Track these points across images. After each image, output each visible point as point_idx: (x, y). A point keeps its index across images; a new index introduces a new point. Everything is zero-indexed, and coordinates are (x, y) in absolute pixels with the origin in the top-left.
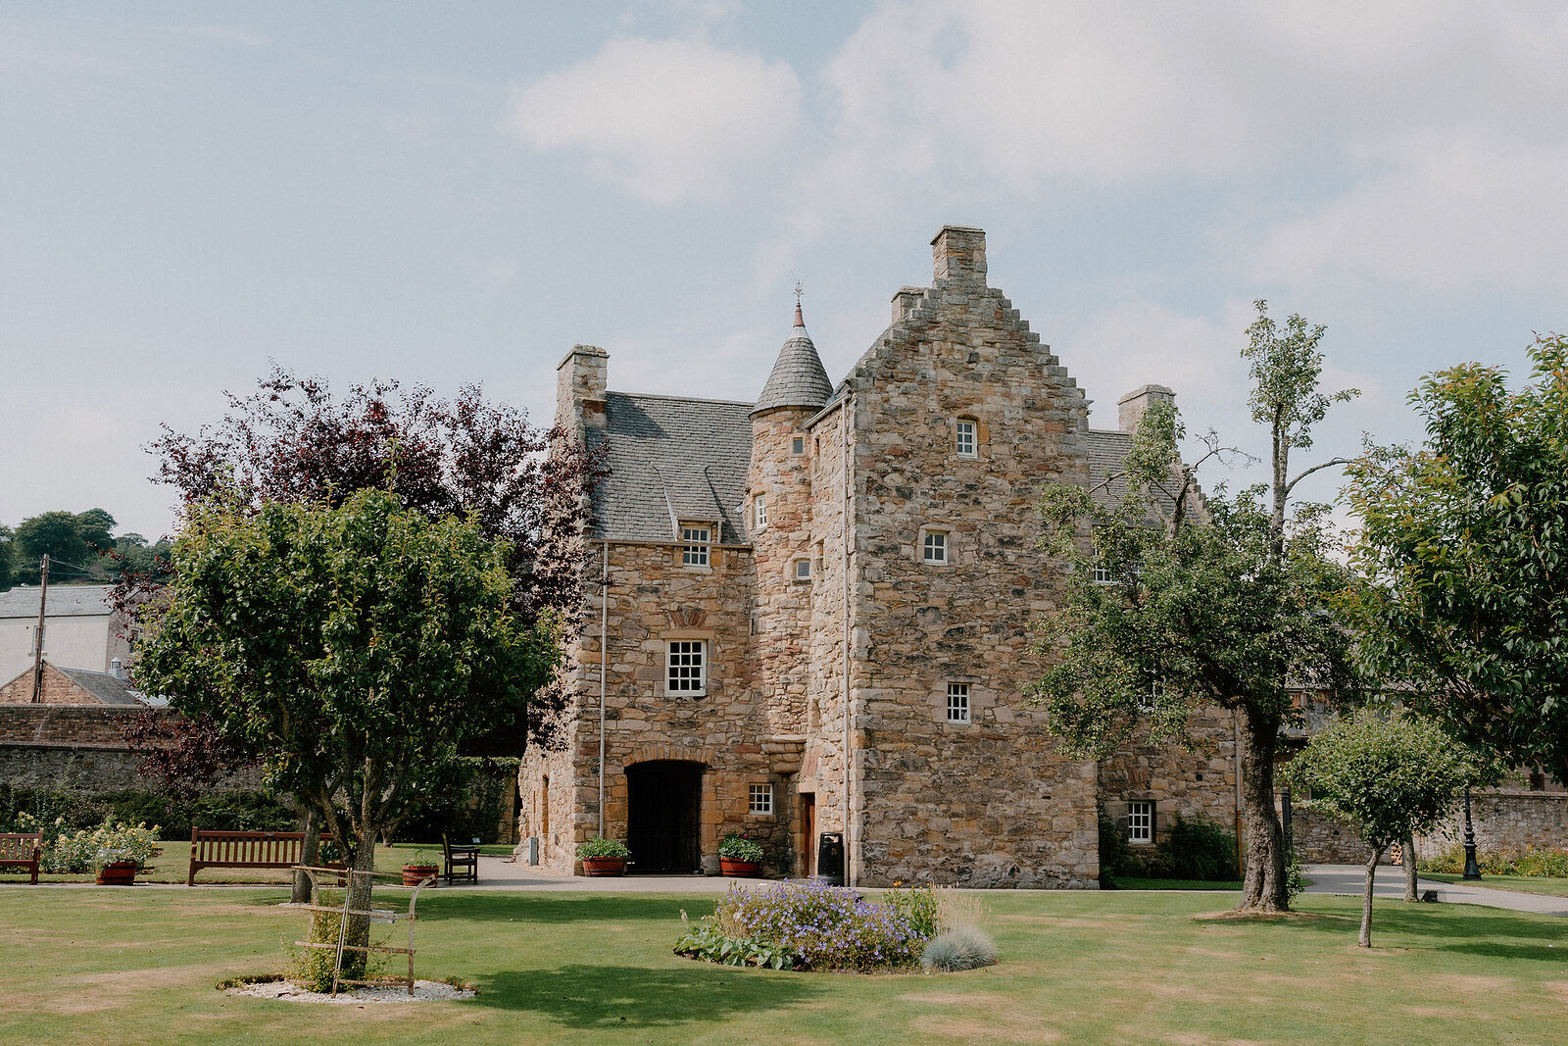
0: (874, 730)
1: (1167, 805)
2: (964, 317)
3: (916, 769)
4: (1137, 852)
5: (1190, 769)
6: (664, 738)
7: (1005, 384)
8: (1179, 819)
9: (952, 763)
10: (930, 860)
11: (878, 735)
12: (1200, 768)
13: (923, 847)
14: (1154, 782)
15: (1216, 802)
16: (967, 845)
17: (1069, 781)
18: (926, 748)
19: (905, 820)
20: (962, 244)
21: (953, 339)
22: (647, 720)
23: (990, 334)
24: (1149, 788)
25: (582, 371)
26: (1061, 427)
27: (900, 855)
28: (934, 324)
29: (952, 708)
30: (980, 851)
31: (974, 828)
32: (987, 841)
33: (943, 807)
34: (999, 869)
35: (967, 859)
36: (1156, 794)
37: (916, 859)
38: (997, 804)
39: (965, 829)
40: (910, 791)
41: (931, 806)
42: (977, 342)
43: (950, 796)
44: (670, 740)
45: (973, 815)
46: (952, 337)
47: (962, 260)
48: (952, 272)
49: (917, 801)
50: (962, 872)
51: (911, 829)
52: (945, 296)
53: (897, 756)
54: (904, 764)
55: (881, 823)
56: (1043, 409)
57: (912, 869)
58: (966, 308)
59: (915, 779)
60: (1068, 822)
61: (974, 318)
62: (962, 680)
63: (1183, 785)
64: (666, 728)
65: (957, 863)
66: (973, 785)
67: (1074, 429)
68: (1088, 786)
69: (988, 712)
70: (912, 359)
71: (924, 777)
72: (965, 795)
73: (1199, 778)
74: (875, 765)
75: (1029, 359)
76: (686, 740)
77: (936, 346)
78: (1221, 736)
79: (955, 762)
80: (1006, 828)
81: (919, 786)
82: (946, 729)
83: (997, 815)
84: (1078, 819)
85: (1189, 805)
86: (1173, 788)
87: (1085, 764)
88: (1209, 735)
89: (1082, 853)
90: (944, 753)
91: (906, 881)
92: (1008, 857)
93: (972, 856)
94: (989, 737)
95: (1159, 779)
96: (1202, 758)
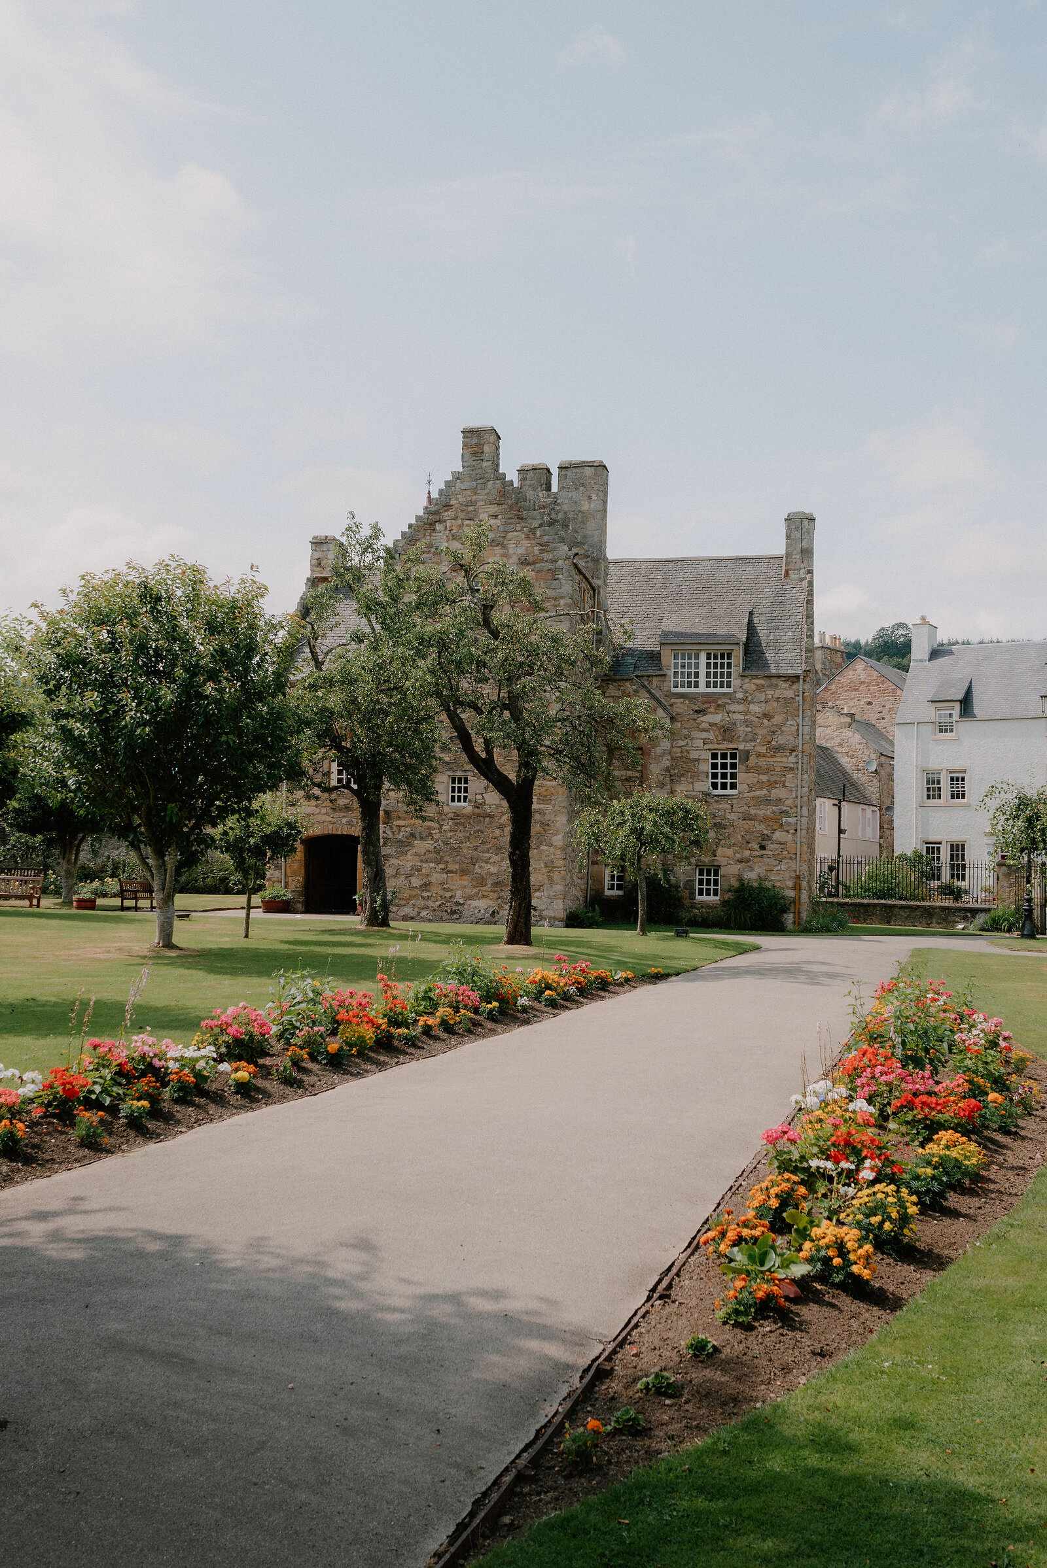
0: (392, 812)
1: (731, 871)
2: (474, 498)
3: (422, 838)
4: (702, 907)
5: (754, 841)
6: (329, 819)
7: (504, 547)
8: (740, 880)
9: (449, 835)
10: (430, 904)
11: (394, 815)
12: (763, 840)
13: (425, 894)
14: (720, 851)
15: (778, 868)
16: (459, 893)
17: (543, 847)
18: (430, 824)
19: (412, 875)
20: (475, 441)
21: (463, 517)
22: (317, 806)
23: (494, 509)
24: (715, 856)
25: (317, 555)
26: (549, 575)
27: (408, 899)
28: (448, 506)
29: (456, 794)
30: (469, 898)
31: (466, 881)
32: (475, 891)
33: (442, 866)
34: (483, 911)
35: (458, 904)
36: (720, 860)
37: (420, 902)
38: (483, 864)
39: (459, 882)
40: (416, 854)
41: (432, 865)
42: (483, 516)
43: (446, 858)
44: (333, 820)
45: (464, 872)
46: (462, 515)
47: (474, 454)
48: (465, 464)
49: (421, 861)
50: (453, 912)
51: (416, 881)
52: (459, 485)
53: (408, 829)
54: (412, 835)
55: (394, 876)
56: (534, 563)
57: (416, 909)
58: (474, 491)
59: (420, 846)
60: (540, 879)
61: (481, 497)
62: (459, 773)
63: (747, 853)
64: (330, 812)
65: (450, 906)
66: (465, 851)
67: (560, 576)
68: (559, 852)
69: (479, 797)
70: (430, 536)
71: (428, 844)
72: (458, 857)
73: (763, 847)
74: (391, 836)
75: (523, 524)
76: (344, 820)
77: (448, 524)
78: (786, 814)
79: (452, 833)
80: (490, 881)
81: (423, 851)
82: (446, 809)
83: (483, 872)
84: (549, 876)
85: (752, 869)
86: (738, 856)
87: (556, 835)
88: (774, 813)
89: (549, 901)
90: (444, 827)
91: (412, 918)
92: (491, 903)
93: (462, 901)
94: (479, 815)
95: (725, 849)
96: (765, 832)
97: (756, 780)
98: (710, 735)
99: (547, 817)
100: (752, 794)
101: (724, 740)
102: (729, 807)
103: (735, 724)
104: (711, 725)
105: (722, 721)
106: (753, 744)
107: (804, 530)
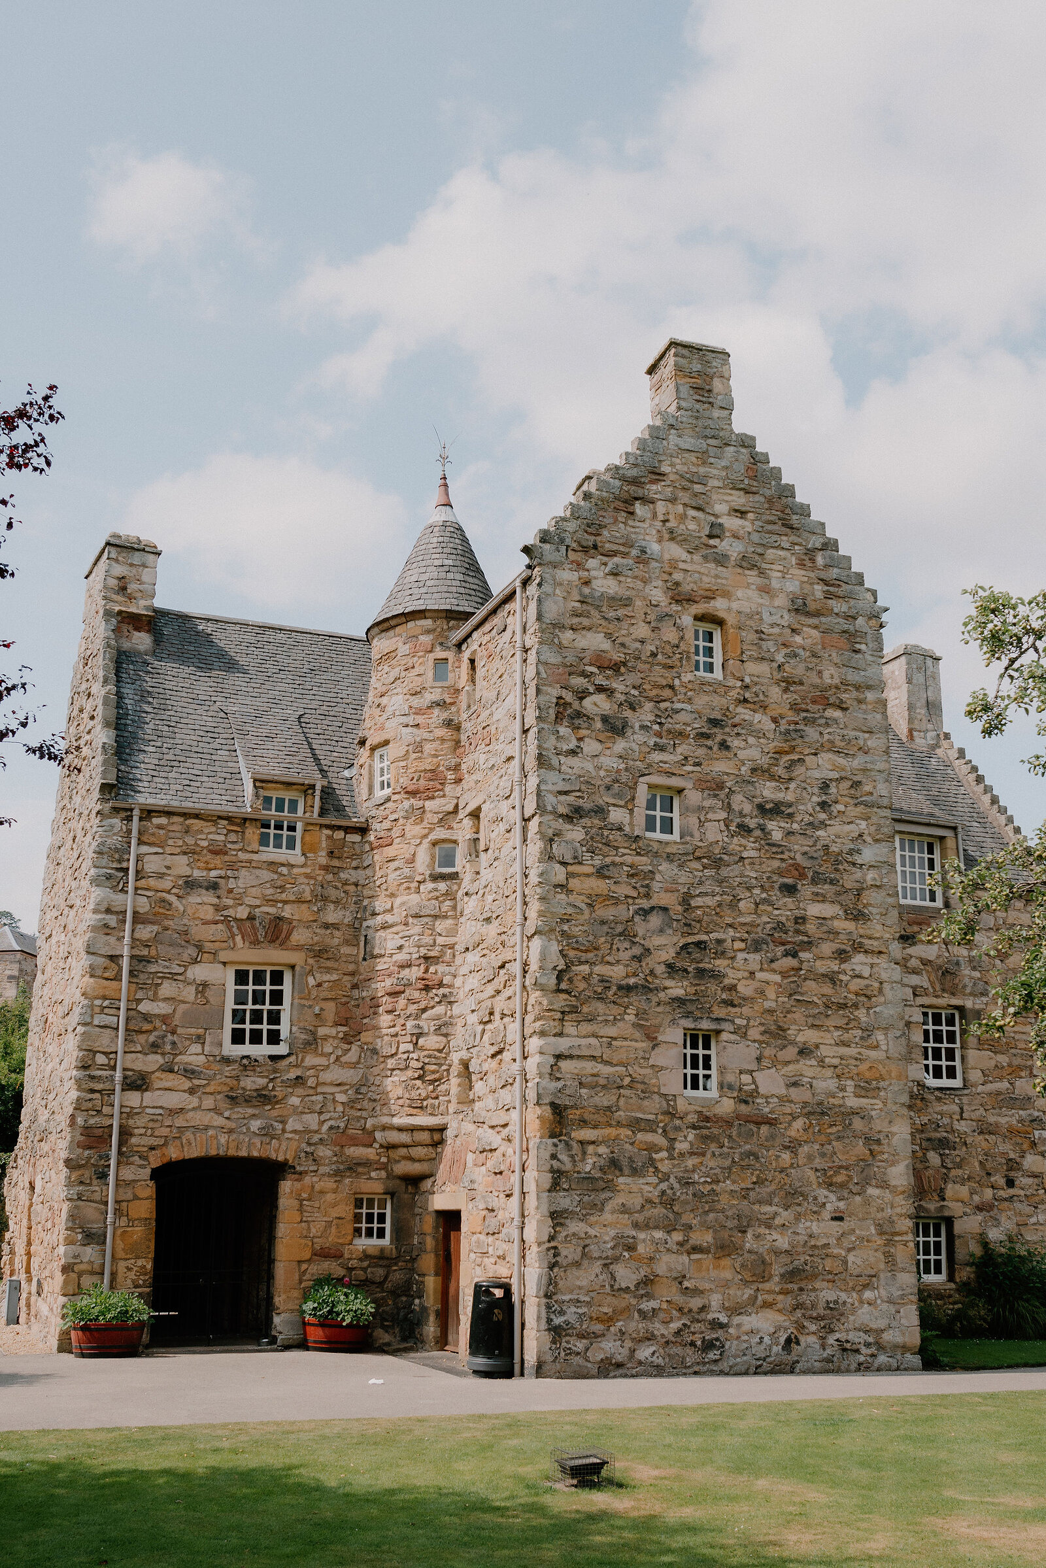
0: (566, 1107)
1: (968, 1225)
2: (702, 470)
3: (635, 1172)
4: (929, 1296)
5: (997, 1171)
6: (219, 1121)
7: (762, 573)
8: (985, 1244)
9: (691, 1162)
10: (658, 1328)
11: (573, 1115)
12: (1010, 1169)
13: (647, 1305)
14: (951, 1190)
15: (1033, 1220)
16: (715, 1300)
17: (872, 1191)
18: (649, 1137)
19: (616, 1259)
20: (696, 366)
21: (686, 500)
22: (192, 1091)
23: (738, 499)
24: (944, 1199)
25: (119, 570)
26: (843, 642)
27: (608, 1320)
28: (657, 475)
29: (689, 1071)
30: (736, 1310)
31: (726, 1271)
32: (748, 1292)
33: (677, 1236)
34: (767, 1340)
35: (716, 1325)
36: (954, 1208)
37: (635, 1326)
38: (762, 1230)
39: (713, 1274)
40: (624, 1210)
41: (659, 1234)
42: (720, 508)
43: (687, 1218)
44: (232, 1125)
45: (725, 1249)
46: (684, 497)
47: (696, 389)
48: (684, 404)
49: (636, 1226)
50: (709, 1346)
51: (626, 1275)
52: (673, 437)
53: (602, 1150)
54: (614, 1164)
55: (577, 1264)
56: (817, 614)
57: (628, 1344)
58: (703, 457)
59: (632, 1190)
60: (872, 1259)
61: (715, 473)
62: (705, 1025)
63: (989, 1193)
64: (223, 1105)
65: (700, 1332)
66: (724, 1199)
67: (863, 647)
68: (900, 1200)
69: (746, 1078)
70: (625, 523)
71: (647, 1186)
72: (712, 1215)
73: (1010, 1183)
74: (568, 1166)
75: (793, 538)
76: (255, 1125)
77: (661, 507)
78: (1036, 1123)
79: (696, 1160)
80: (777, 1270)
81: (637, 1201)
82: (681, 1105)
83: (762, 1248)
84: (887, 1255)
85: (998, 1224)
86: (976, 1198)
87: (893, 1164)
88: (1021, 1121)
89: (892, 1309)
90: (678, 1145)
91: (619, 1365)
92: (780, 1318)
93: (723, 1319)
94: (748, 1120)
95: (957, 1186)
96: (1012, 1155)
97: (993, 1063)
98: (921, 980)
99: (878, 1125)
100: (990, 1087)
101: (943, 990)
102: (957, 1109)
103: (958, 963)
104: (925, 962)
105: (938, 957)
106: (984, 999)
107: (928, 673)
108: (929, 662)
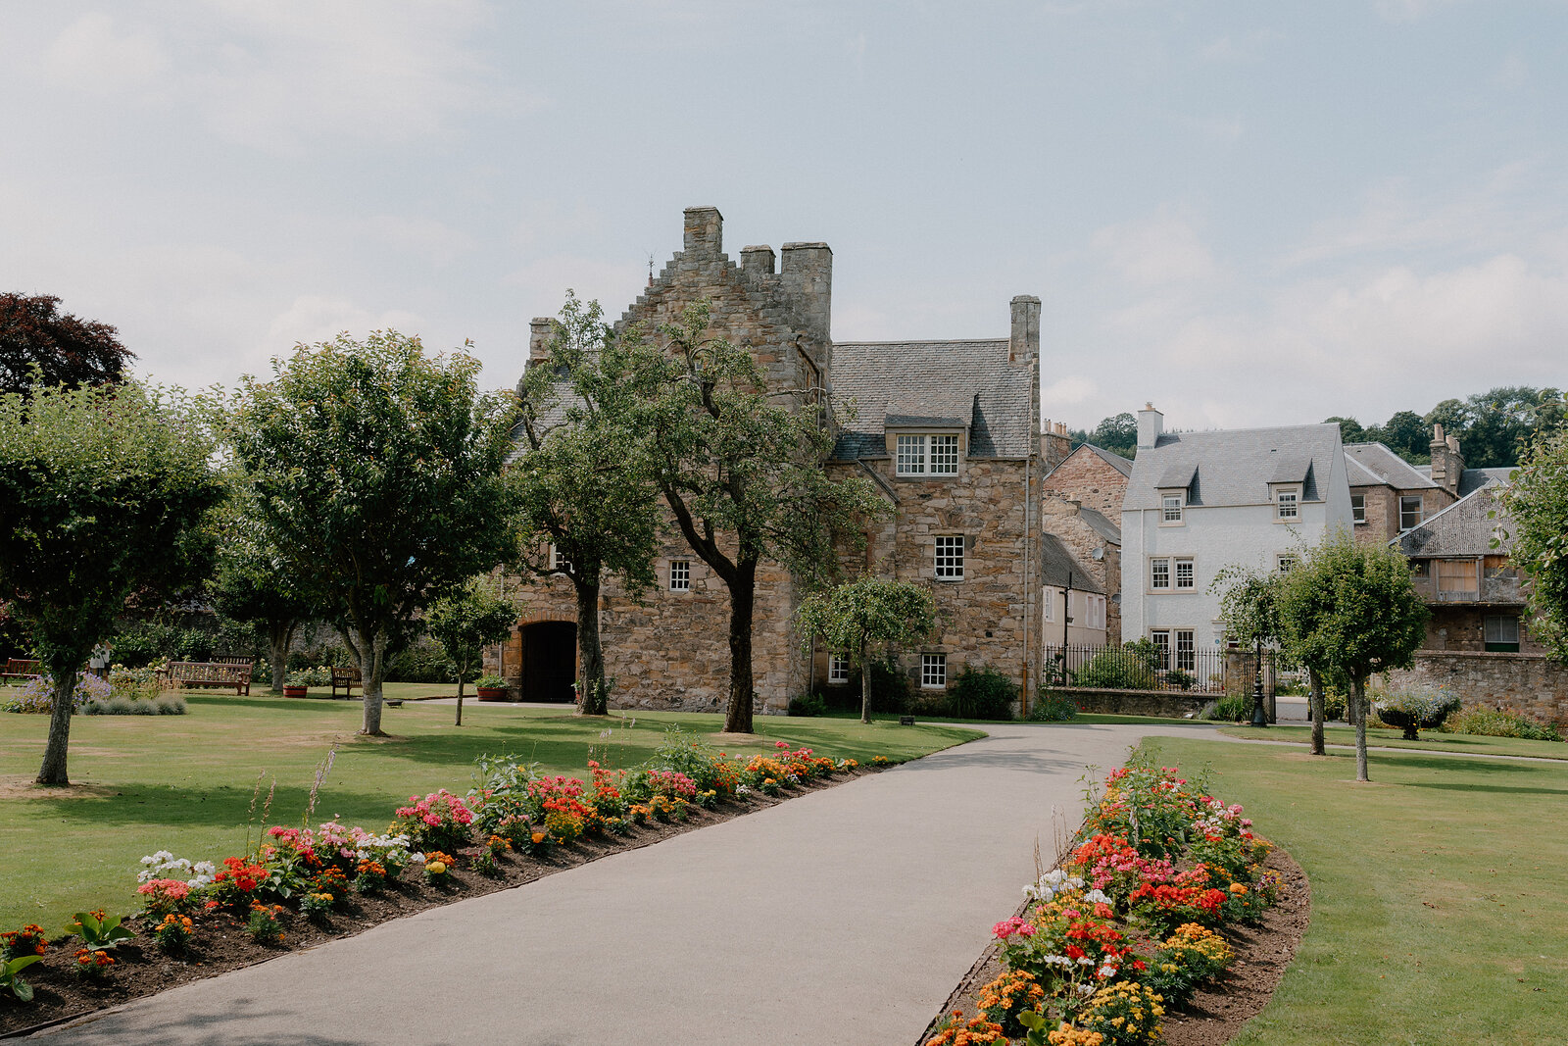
0: (610, 597)
1: (957, 658)
2: (696, 279)
3: (642, 625)
4: (928, 695)
5: (980, 627)
6: (547, 605)
7: (726, 328)
8: (967, 667)
9: (670, 621)
10: (650, 692)
11: (614, 600)
12: (990, 627)
13: (645, 682)
14: (945, 638)
15: (1005, 655)
16: (679, 681)
17: (765, 634)
18: (650, 610)
19: (632, 662)
20: (697, 221)
21: (686, 298)
22: (535, 592)
23: (716, 290)
24: (941, 643)
25: (537, 337)
26: (772, 358)
27: (628, 687)
28: (669, 287)
29: (677, 580)
30: (691, 686)
31: (687, 668)
32: (695, 678)
33: (662, 653)
34: (704, 700)
35: (678, 692)
36: (947, 647)
37: (640, 690)
38: (705, 651)
39: (680, 670)
40: (636, 641)
41: (652, 652)
42: (705, 297)
43: (667, 645)
44: (551, 606)
45: (684, 659)
46: (683, 296)
47: (697, 234)
48: (687, 245)
49: (641, 648)
50: (674, 700)
51: (636, 669)
52: (680, 265)
53: (627, 615)
54: (632, 621)
55: (613, 664)
56: (757, 345)
57: (636, 698)
58: (697, 271)
59: (641, 633)
60: (762, 666)
61: (703, 278)
62: (680, 558)
63: (973, 640)
64: (549, 597)
65: (669, 696)
66: (686, 637)
67: (784, 358)
68: (782, 638)
69: (700, 582)
70: (651, 317)
71: (649, 631)
72: (679, 644)
73: (989, 635)
74: (610, 622)
75: (746, 306)
76: (563, 607)
77: (670, 305)
78: (1013, 600)
79: (673, 620)
80: (711, 669)
81: (643, 638)
82: (667, 595)
83: (704, 659)
84: (771, 663)
85: (979, 657)
86: (964, 643)
87: (779, 621)
88: (1000, 599)
89: (772, 689)
90: (664, 613)
91: (632, 707)
92: (712, 691)
93: (682, 689)
94: (700, 601)
95: (951, 636)
96: (992, 619)
97: (982, 566)
98: (936, 520)
99: (770, 603)
100: (978, 580)
101: (950, 525)
102: (955, 593)
103: (960, 509)
104: (936, 510)
105: (947, 506)
106: (979, 529)
107: (1030, 313)
108: (1031, 306)
